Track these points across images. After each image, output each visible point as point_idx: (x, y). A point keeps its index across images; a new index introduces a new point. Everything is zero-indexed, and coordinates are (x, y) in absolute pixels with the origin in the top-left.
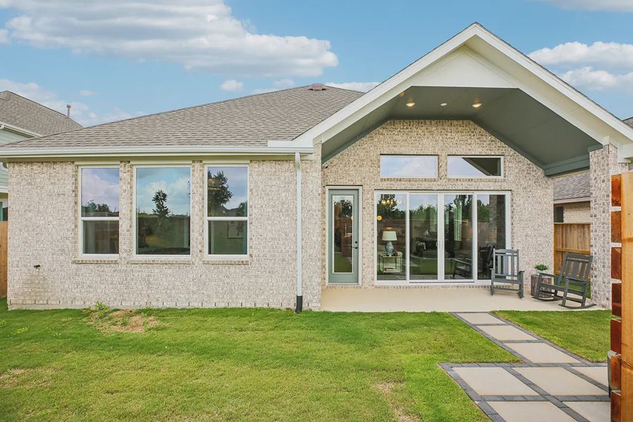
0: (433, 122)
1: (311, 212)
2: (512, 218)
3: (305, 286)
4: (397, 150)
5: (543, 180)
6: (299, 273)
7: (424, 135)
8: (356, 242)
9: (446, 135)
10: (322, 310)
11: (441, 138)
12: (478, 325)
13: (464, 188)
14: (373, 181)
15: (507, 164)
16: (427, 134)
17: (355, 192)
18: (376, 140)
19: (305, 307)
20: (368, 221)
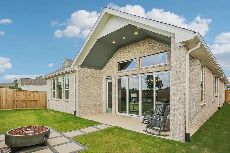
0: (134, 44)
4: (122, 60)
7: (131, 51)
9: (139, 48)
11: (137, 50)
14: (115, 74)
18: (115, 57)
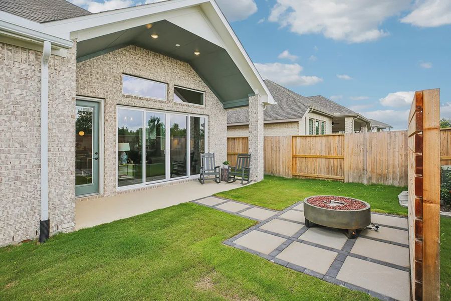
1: (62, 118)
2: (209, 133)
3: (53, 207)
4: (137, 73)
5: (223, 111)
6: (45, 193)
7: (159, 65)
8: (96, 153)
9: (174, 70)
10: (77, 230)
11: (170, 71)
12: (216, 205)
13: (184, 111)
14: (115, 96)
15: (207, 98)
16: (160, 65)
17: (96, 105)
18: (119, 59)
19: (53, 231)
20: (110, 132)
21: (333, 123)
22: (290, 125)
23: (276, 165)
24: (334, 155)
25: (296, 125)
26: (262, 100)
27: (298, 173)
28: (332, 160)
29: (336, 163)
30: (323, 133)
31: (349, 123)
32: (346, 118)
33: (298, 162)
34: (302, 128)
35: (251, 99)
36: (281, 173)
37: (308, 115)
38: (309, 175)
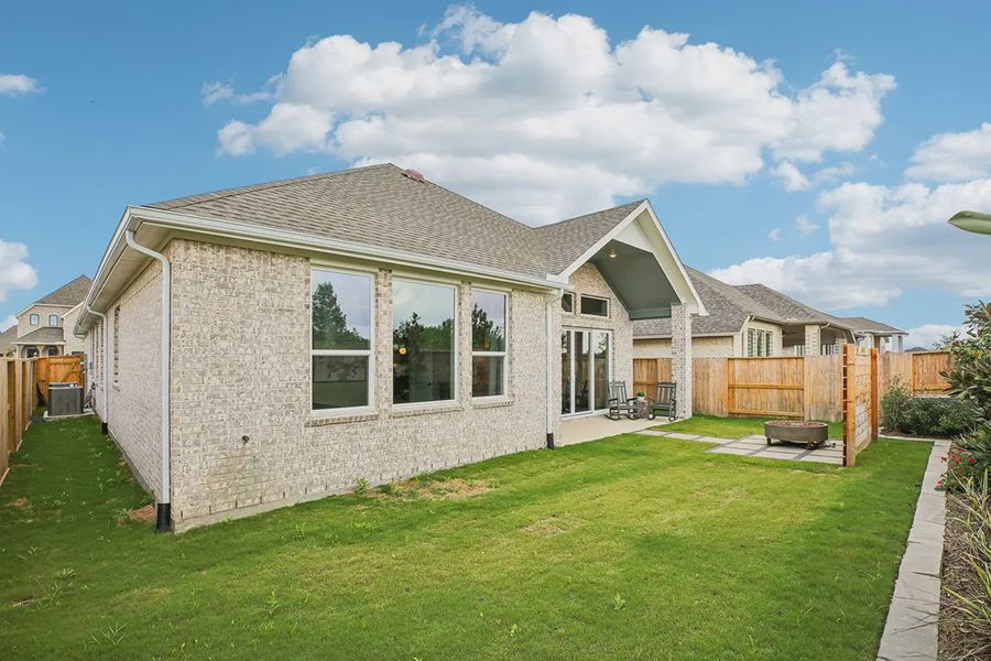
5: (628, 322)
21: (784, 333)
22: (720, 341)
23: (703, 399)
24: (789, 383)
25: (730, 340)
26: (691, 310)
27: (736, 410)
28: (786, 391)
29: (793, 395)
30: (768, 354)
31: (812, 334)
32: (807, 327)
33: (737, 395)
34: (738, 347)
35: (675, 310)
36: (711, 410)
37: (747, 325)
38: (753, 412)
